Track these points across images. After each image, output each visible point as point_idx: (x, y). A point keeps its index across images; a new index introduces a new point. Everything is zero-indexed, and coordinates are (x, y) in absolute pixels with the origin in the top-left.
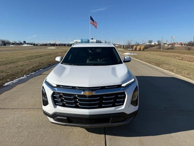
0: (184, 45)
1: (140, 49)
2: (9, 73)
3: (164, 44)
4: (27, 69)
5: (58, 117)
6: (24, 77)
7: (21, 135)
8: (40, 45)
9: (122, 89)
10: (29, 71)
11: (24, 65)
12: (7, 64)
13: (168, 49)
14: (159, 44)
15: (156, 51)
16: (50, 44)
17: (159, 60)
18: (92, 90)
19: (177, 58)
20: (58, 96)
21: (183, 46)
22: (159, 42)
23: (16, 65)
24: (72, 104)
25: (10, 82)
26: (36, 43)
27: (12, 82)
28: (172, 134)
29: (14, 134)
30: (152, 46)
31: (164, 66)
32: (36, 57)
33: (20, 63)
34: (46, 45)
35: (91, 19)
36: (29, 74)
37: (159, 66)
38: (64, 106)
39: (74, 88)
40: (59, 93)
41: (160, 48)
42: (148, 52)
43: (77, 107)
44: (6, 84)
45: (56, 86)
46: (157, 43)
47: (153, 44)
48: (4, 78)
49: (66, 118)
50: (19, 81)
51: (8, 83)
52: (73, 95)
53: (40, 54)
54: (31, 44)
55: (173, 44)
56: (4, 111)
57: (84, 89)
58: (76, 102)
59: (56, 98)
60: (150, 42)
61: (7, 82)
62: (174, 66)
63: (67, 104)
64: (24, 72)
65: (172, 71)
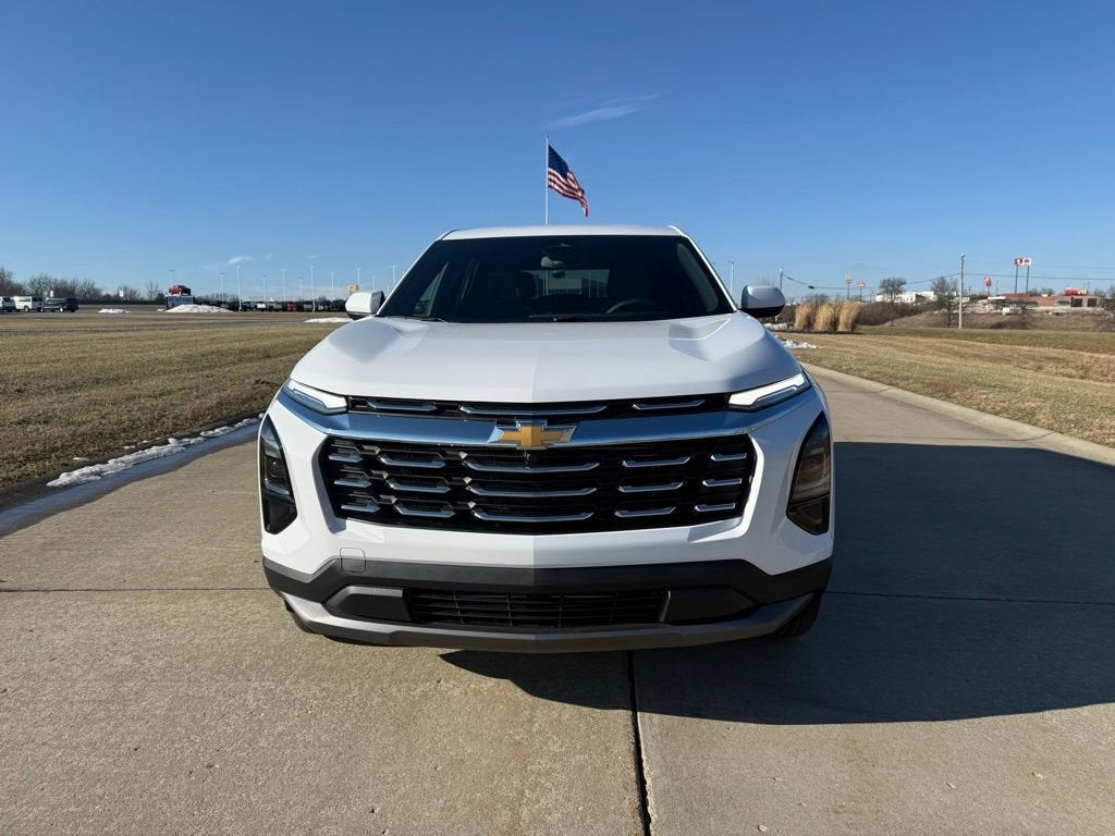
0: (1092, 303)
1: (833, 327)
2: (82, 429)
3: (974, 299)
4: (188, 409)
5: (352, 590)
6: (165, 449)
7: (133, 710)
8: (270, 309)
9: (731, 417)
10: (195, 418)
11: (169, 393)
12: (74, 386)
13: (999, 326)
14: (945, 302)
15: (929, 335)
16: (325, 303)
17: (947, 370)
18: (553, 421)
19: (1049, 366)
20: (354, 459)
21: (1085, 308)
22: (940, 287)
23: (128, 390)
24: (438, 508)
25: (86, 470)
26: (244, 298)
27: (97, 468)
28: (1047, 714)
29: (88, 709)
30: (905, 311)
31: (981, 395)
32: (243, 356)
33: (151, 384)
34: (299, 307)
35: (557, 163)
36: (197, 435)
37: (948, 397)
38: (387, 517)
39: (445, 409)
40: (359, 443)
41: (950, 320)
42: (881, 339)
43: (463, 522)
44: (64, 478)
45: (342, 403)
46: (931, 295)
47: (908, 297)
48: (54, 450)
49: (398, 593)
50: (137, 463)
51: (76, 473)
52: (443, 449)
53: (266, 343)
54: (218, 304)
55: (1025, 301)
56: (43, 600)
57: (505, 413)
58: (459, 494)
59: (343, 476)
60: (893, 287)
61: (69, 468)
62: (1038, 395)
63: (407, 505)
64: (169, 422)
65: (1029, 417)
